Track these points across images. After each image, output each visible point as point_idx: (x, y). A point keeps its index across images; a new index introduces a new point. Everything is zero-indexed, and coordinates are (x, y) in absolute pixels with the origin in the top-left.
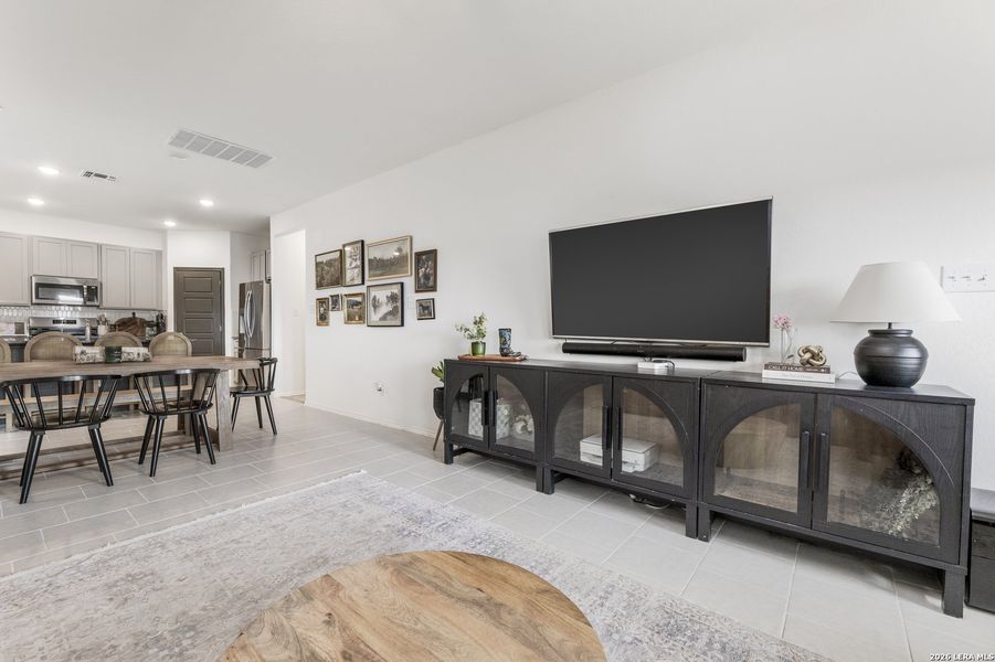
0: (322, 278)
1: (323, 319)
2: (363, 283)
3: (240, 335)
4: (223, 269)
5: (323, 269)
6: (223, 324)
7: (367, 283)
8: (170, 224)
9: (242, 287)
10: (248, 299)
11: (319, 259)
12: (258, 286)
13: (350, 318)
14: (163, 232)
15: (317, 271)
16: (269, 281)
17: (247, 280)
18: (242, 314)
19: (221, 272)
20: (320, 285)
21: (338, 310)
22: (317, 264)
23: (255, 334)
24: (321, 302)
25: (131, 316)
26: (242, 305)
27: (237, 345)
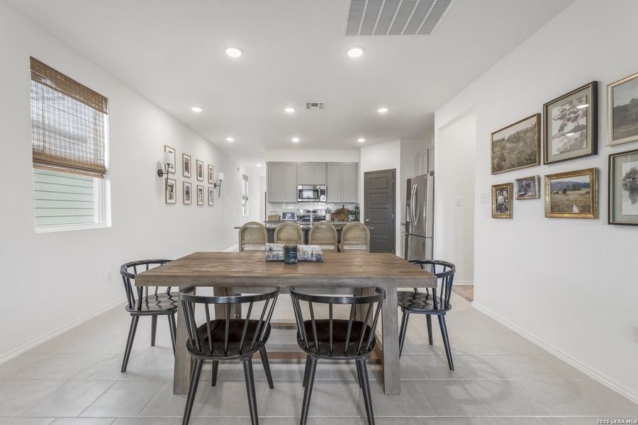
0: (503, 159)
1: (502, 210)
2: (595, 151)
3: (407, 222)
4: (395, 169)
5: (503, 148)
6: (394, 212)
7: (605, 150)
8: (361, 140)
9: (409, 181)
10: (413, 192)
11: (497, 137)
12: (422, 180)
13: (555, 210)
14: (358, 149)
15: (493, 152)
16: (432, 174)
17: (412, 176)
18: (408, 205)
19: (394, 171)
20: (497, 169)
21: (533, 197)
22: (494, 144)
23: (419, 222)
24: (499, 189)
25: (342, 207)
26: (408, 197)
27: (404, 230)
